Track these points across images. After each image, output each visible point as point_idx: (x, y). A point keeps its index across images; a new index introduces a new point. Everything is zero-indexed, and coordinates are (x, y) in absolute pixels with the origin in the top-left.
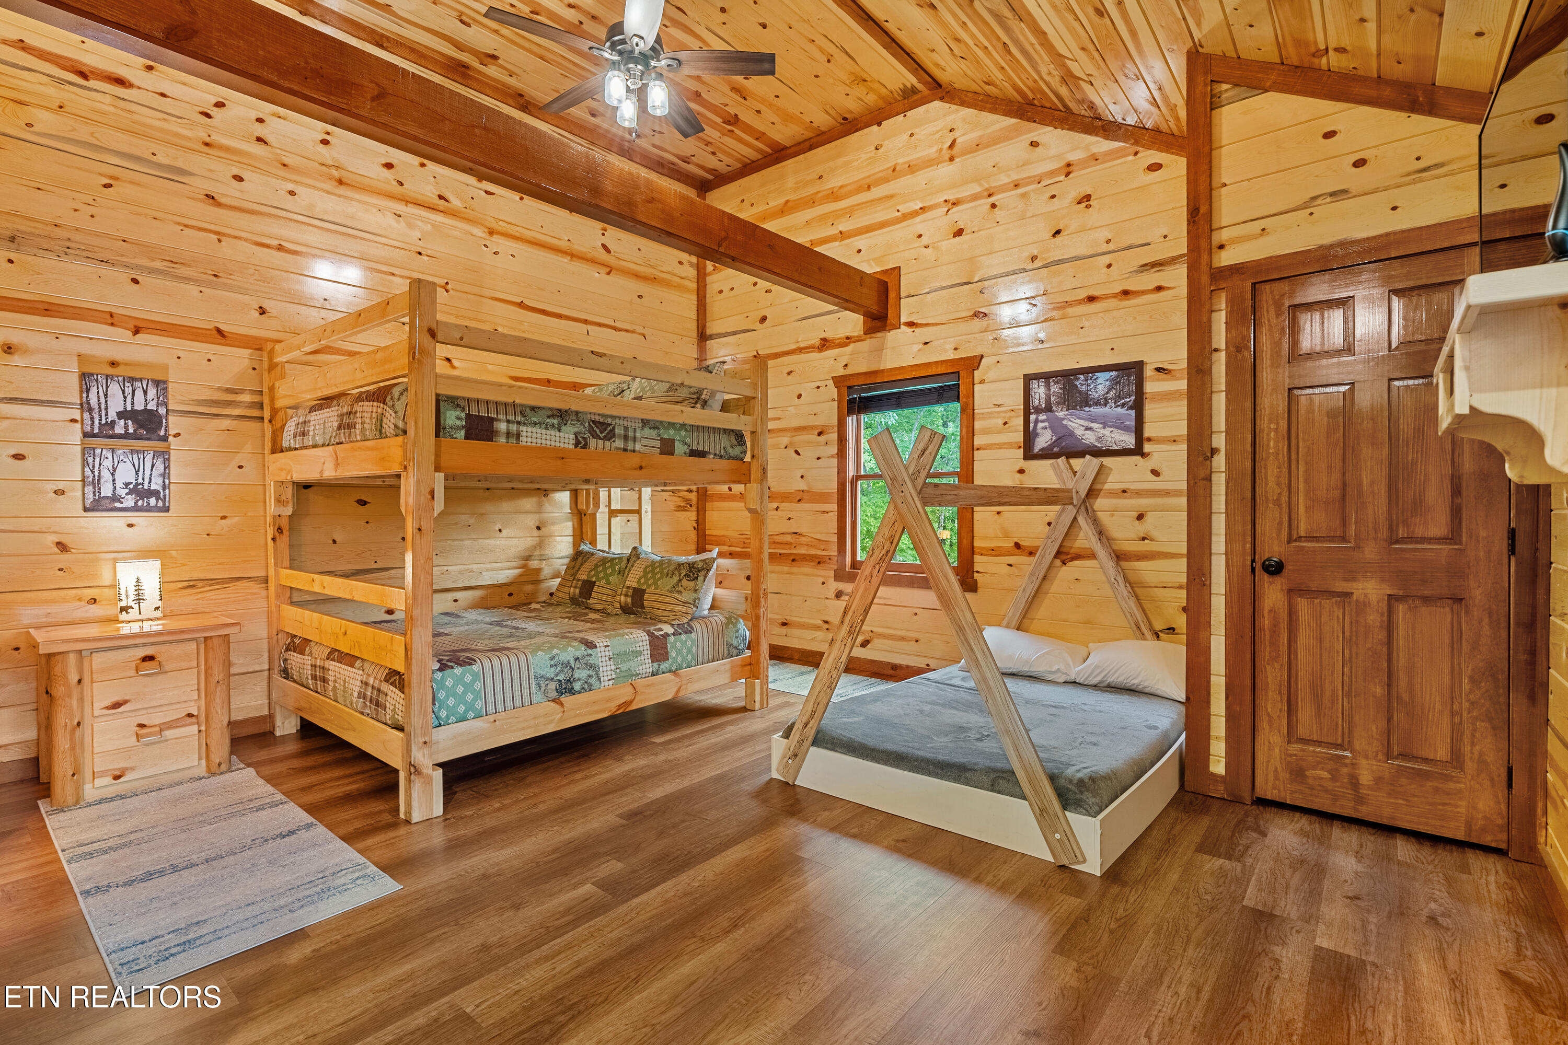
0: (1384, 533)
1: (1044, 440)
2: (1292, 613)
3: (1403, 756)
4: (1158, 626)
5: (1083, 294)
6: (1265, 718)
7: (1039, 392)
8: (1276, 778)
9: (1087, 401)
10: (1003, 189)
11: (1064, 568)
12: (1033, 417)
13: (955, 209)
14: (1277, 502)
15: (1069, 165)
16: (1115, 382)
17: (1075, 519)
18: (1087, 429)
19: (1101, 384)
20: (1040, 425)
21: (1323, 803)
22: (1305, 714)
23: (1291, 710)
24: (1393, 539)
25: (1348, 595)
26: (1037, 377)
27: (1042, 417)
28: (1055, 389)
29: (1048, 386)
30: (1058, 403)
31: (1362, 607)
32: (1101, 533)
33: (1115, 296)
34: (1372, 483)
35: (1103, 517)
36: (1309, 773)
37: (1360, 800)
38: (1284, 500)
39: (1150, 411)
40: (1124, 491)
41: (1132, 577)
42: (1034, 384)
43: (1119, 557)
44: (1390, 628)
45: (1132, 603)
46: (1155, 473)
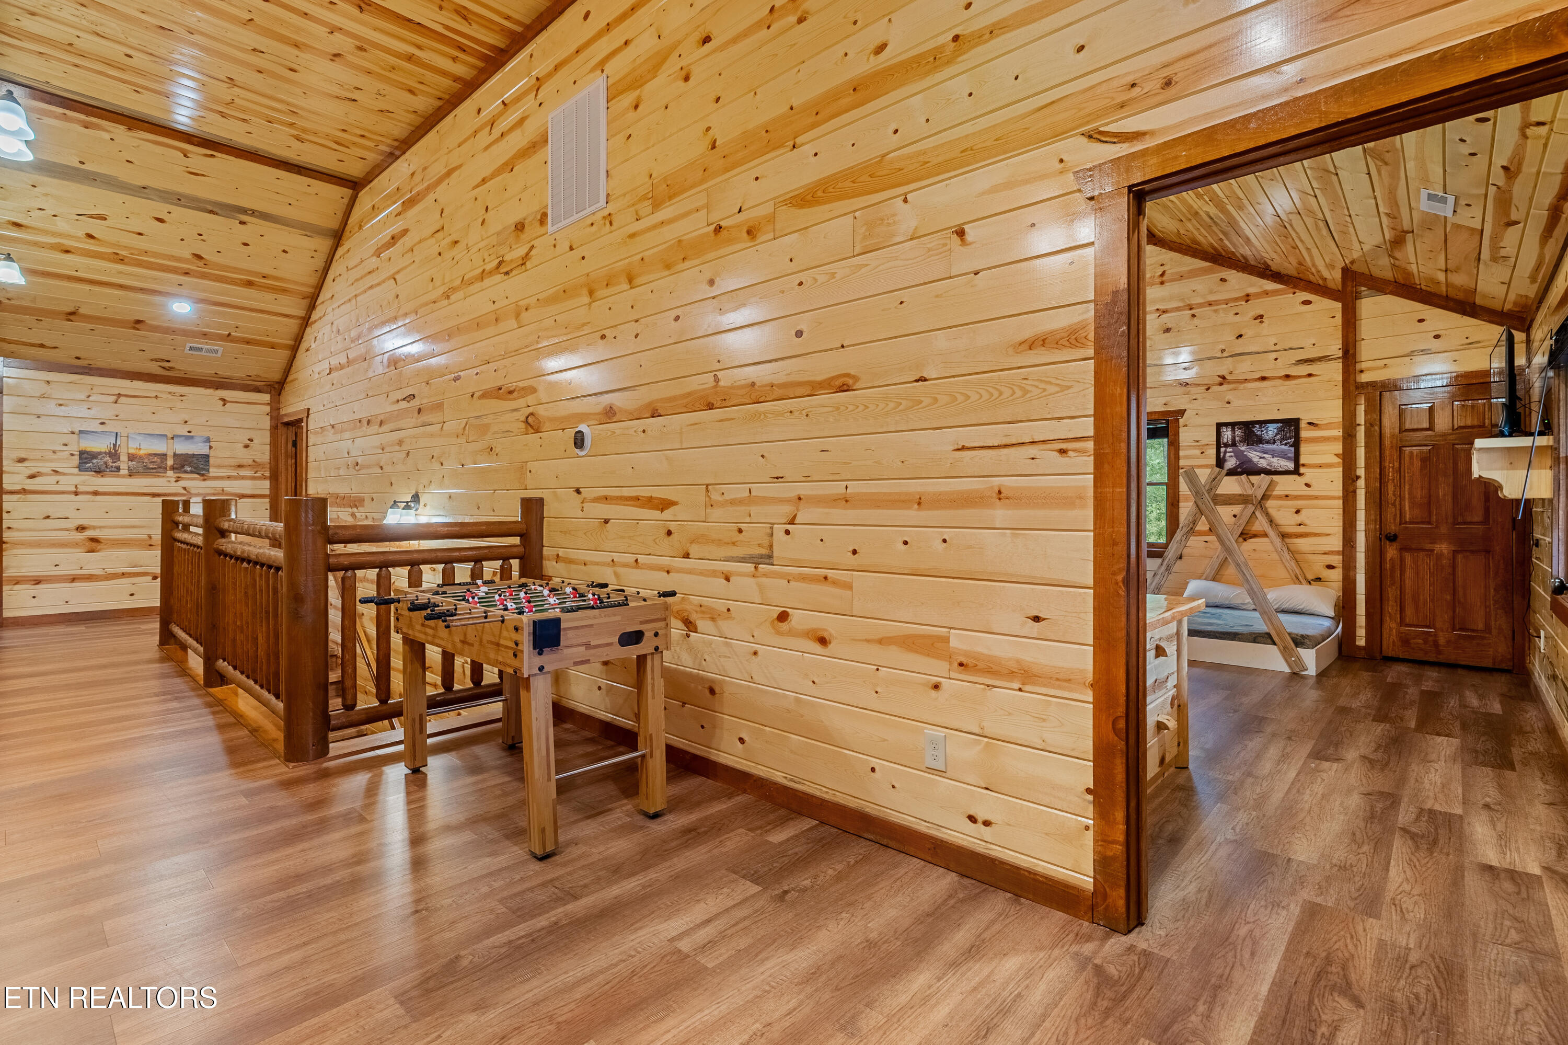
0: (1450, 520)
1: (1231, 463)
2: (1402, 560)
3: (1461, 629)
4: (1310, 577)
5: (1258, 375)
6: (1387, 615)
7: (1227, 434)
8: (1394, 645)
9: (1260, 440)
10: (1201, 305)
11: (1245, 543)
12: (1222, 450)
13: (1165, 315)
14: (1394, 504)
15: (1248, 295)
16: (1280, 430)
17: (1254, 512)
18: (1261, 458)
19: (1271, 431)
20: (1228, 455)
21: (1420, 656)
22: (1409, 611)
23: (1402, 609)
24: (1455, 523)
25: (1432, 551)
26: (1226, 424)
27: (1229, 449)
28: (1238, 432)
29: (1233, 431)
30: (1241, 441)
31: (1440, 556)
32: (1271, 521)
33: (1280, 378)
34: (1444, 495)
35: (1270, 511)
36: (1412, 641)
37: (1439, 652)
38: (1397, 503)
39: (1304, 448)
40: (1287, 496)
41: (1291, 547)
42: (1224, 429)
43: (1284, 536)
44: (1454, 566)
45: (1293, 563)
46: (1307, 485)
